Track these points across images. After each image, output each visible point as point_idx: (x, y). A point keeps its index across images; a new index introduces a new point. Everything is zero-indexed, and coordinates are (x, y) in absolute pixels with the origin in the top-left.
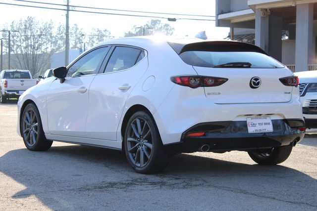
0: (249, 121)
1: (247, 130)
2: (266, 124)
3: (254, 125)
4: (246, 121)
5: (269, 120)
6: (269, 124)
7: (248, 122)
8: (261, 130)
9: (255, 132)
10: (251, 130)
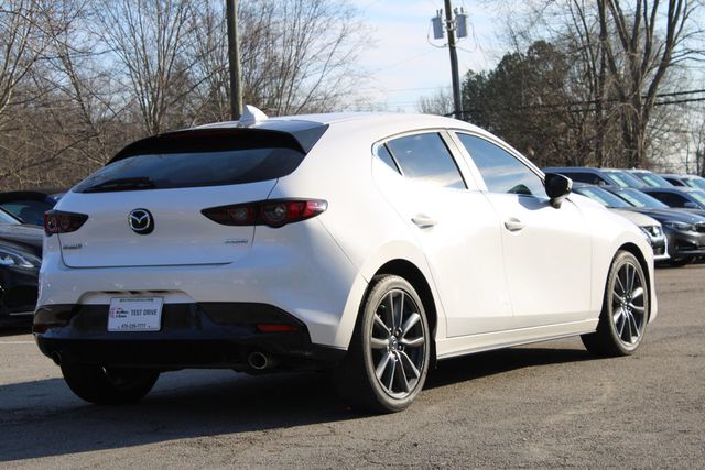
0: (115, 304)
1: (106, 324)
2: (147, 312)
3: (122, 314)
4: (108, 306)
5: (156, 304)
6: (154, 312)
7: (111, 308)
8: (135, 326)
9: (121, 329)
10: (114, 324)
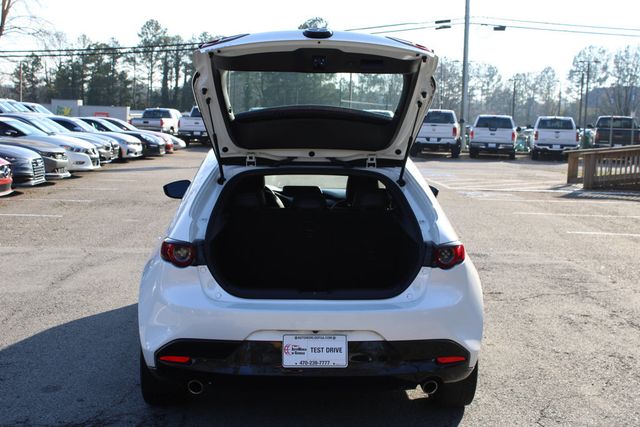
0: (289, 341)
1: (280, 360)
2: (330, 350)
3: (299, 351)
4: (281, 342)
5: (341, 343)
6: (338, 350)
7: (285, 344)
8: (316, 362)
9: (299, 365)
10: (290, 361)
